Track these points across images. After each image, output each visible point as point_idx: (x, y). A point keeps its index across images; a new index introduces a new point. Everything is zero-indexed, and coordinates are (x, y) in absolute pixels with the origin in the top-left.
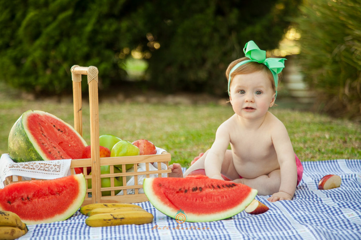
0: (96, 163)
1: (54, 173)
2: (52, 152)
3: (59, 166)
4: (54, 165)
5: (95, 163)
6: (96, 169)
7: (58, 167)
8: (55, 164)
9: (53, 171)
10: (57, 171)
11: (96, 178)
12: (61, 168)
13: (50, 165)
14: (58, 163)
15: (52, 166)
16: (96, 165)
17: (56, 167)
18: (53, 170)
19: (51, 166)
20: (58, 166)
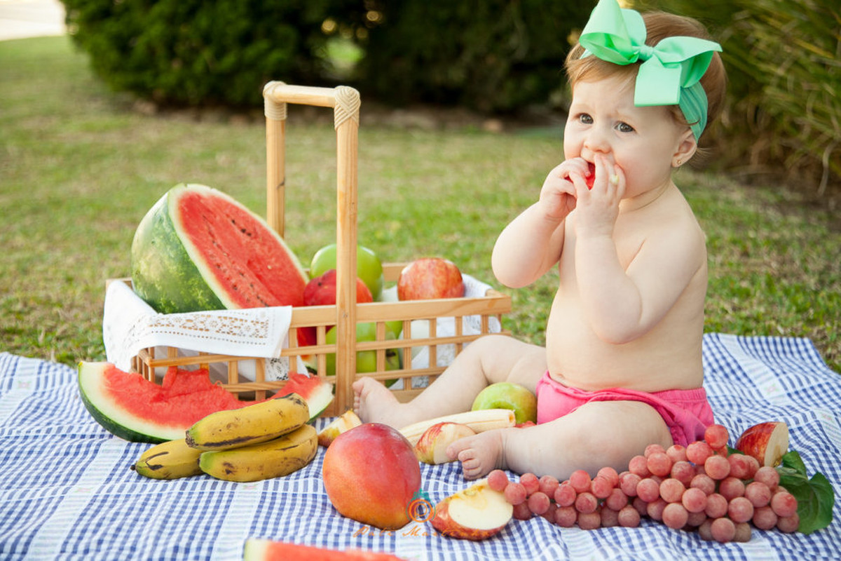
0: (348, 318)
1: (254, 339)
2: (239, 287)
3: (265, 325)
4: (252, 322)
5: (346, 316)
6: (349, 332)
7: (262, 327)
8: (255, 320)
9: (251, 336)
10: (261, 337)
11: (348, 353)
12: (270, 329)
13: (244, 322)
14: (263, 315)
15: (249, 323)
16: (348, 323)
17: (259, 326)
18: (250, 333)
19: (246, 324)
20: (262, 323)
